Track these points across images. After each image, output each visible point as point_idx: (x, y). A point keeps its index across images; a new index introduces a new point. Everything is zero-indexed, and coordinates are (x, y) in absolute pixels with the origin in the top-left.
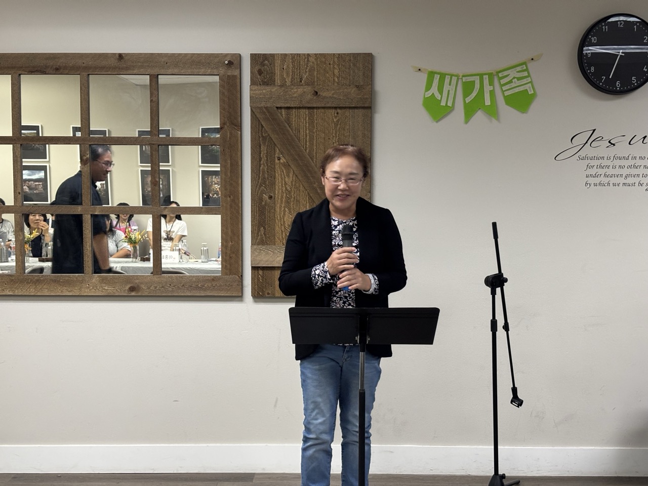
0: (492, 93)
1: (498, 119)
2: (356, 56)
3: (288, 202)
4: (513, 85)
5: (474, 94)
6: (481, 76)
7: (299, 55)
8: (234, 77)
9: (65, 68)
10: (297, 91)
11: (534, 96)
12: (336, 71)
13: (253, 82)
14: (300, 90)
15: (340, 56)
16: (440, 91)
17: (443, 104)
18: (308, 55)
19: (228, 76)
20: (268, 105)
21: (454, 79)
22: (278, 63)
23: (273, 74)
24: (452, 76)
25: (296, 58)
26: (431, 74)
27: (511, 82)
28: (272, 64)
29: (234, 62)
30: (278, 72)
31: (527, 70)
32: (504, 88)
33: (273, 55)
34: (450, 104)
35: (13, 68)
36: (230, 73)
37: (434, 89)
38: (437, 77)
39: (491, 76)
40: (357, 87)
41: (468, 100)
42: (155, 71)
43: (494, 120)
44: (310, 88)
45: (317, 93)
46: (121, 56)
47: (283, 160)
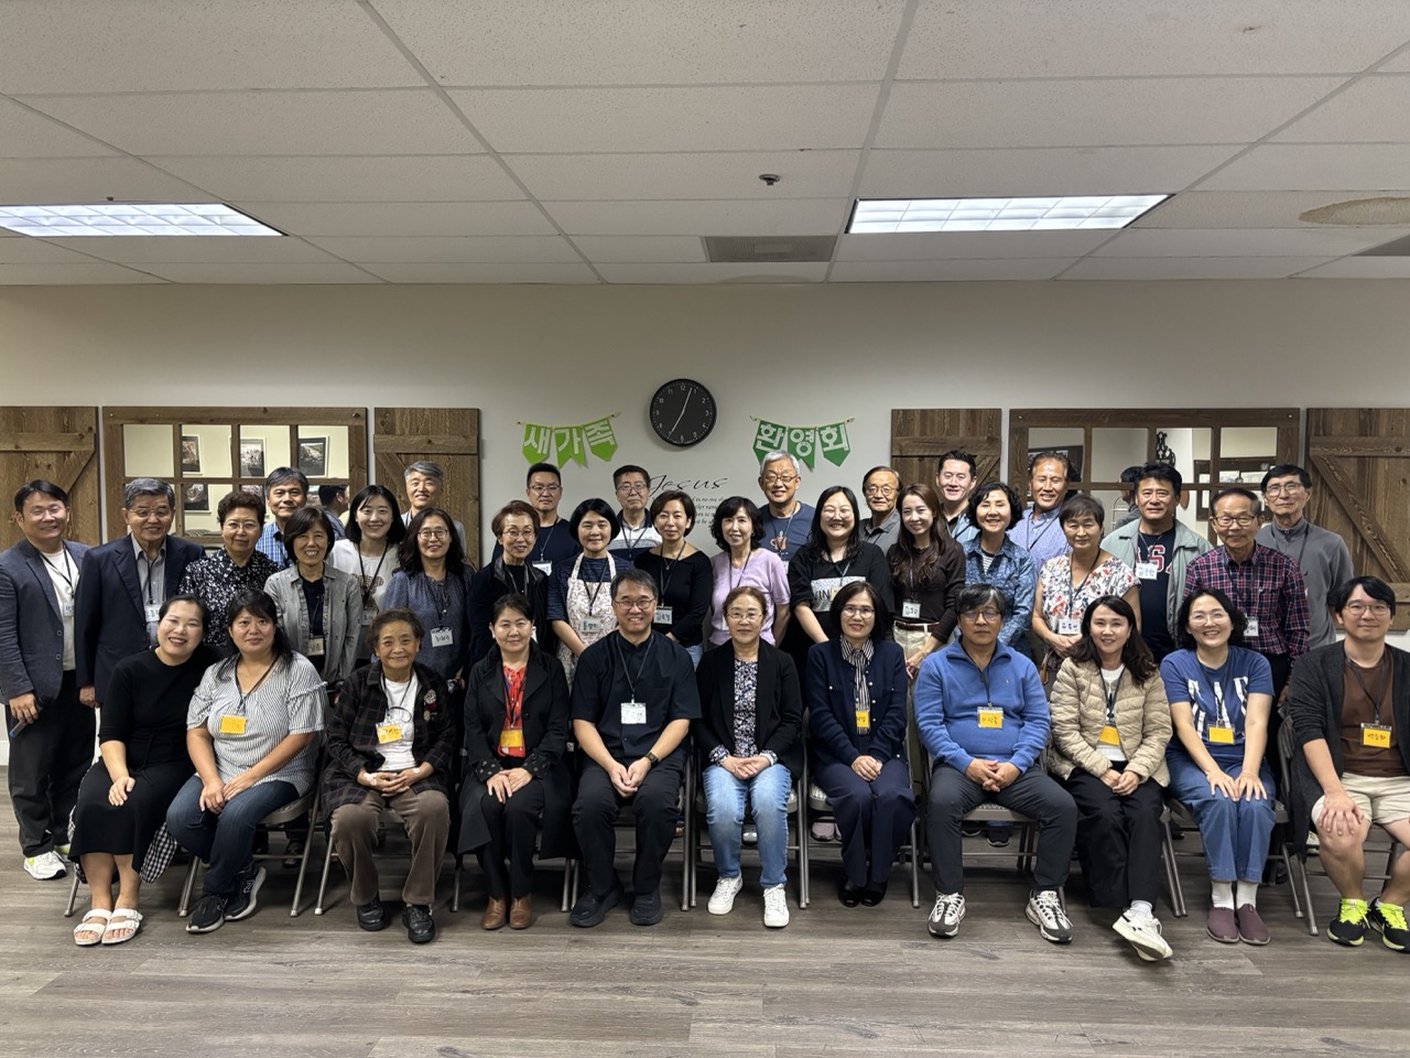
0: (581, 444)
1: (586, 465)
2: (464, 410)
4: (598, 437)
5: (565, 444)
6: (571, 429)
7: (416, 409)
8: (361, 427)
9: (219, 419)
10: (414, 440)
11: (616, 446)
12: (448, 424)
13: (376, 432)
14: (417, 439)
15: (451, 410)
16: (537, 441)
17: (539, 452)
18: (424, 409)
19: (356, 427)
20: (389, 451)
21: (548, 431)
22: (398, 416)
23: (393, 425)
24: (546, 428)
25: (414, 413)
26: (529, 427)
27: (595, 434)
28: (393, 416)
29: (361, 414)
30: (398, 423)
31: (608, 425)
32: (590, 440)
33: (394, 409)
34: (545, 452)
35: (174, 419)
36: (357, 424)
37: (532, 440)
38: (534, 429)
39: (580, 430)
40: (464, 437)
41: (560, 449)
42: (294, 423)
43: (584, 468)
44: (424, 437)
45: (430, 441)
46: (265, 409)
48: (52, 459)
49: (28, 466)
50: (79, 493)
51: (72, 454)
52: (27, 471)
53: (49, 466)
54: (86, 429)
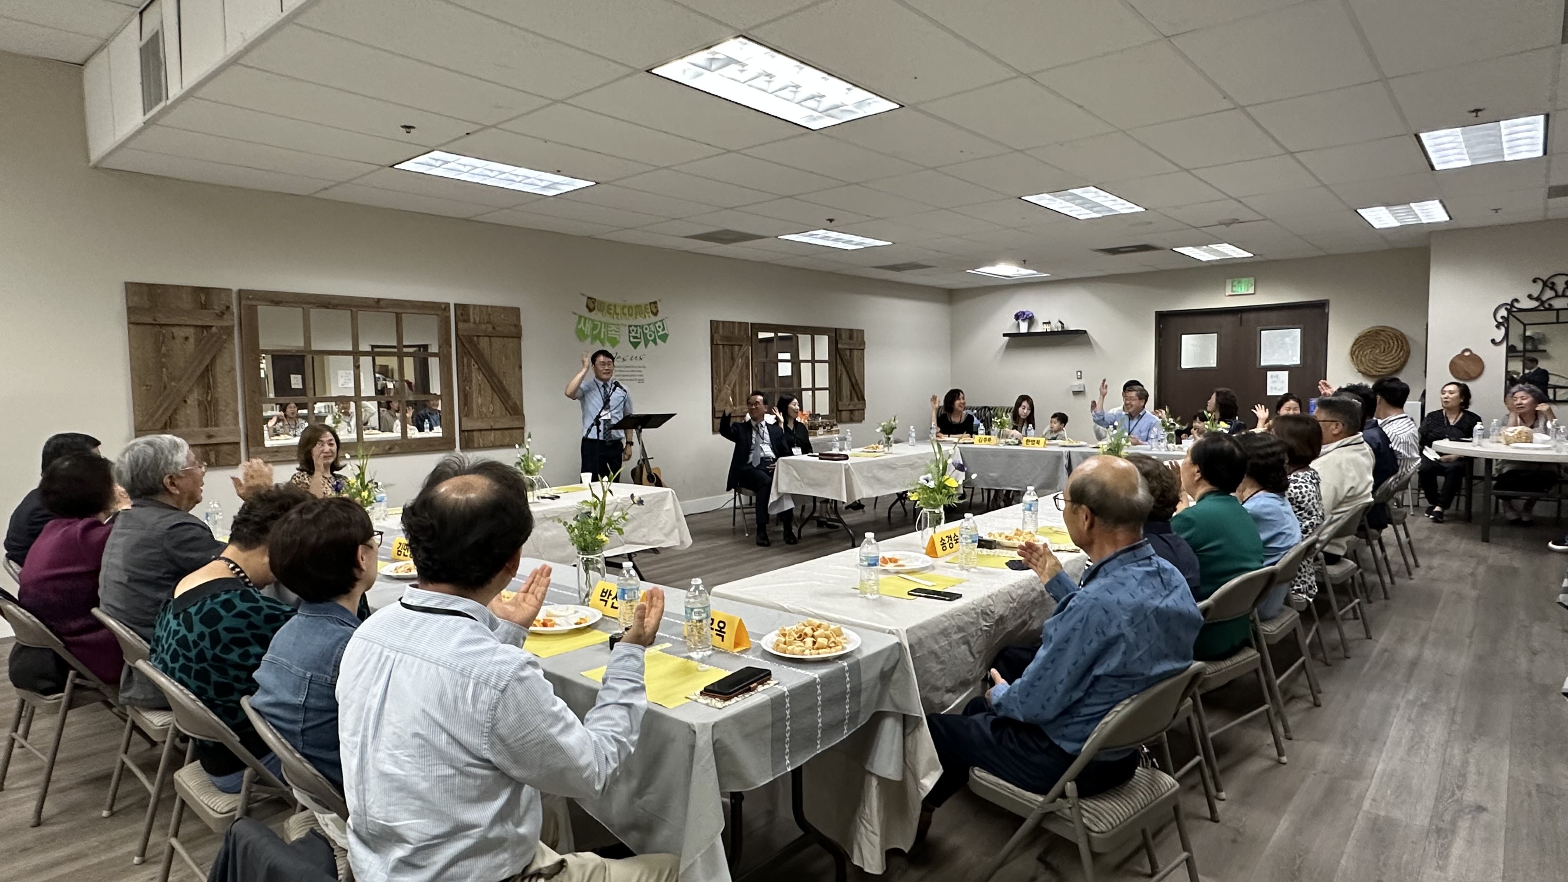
2: (511, 308)
3: (480, 391)
7: (483, 306)
8: (446, 316)
9: (341, 305)
10: (483, 327)
12: (503, 317)
13: (457, 320)
14: (485, 326)
15: (504, 308)
18: (488, 307)
20: (468, 335)
22: (469, 309)
23: (466, 315)
25: (481, 308)
28: (466, 310)
29: (445, 307)
30: (470, 314)
33: (466, 304)
35: (305, 303)
36: (442, 313)
40: (513, 325)
42: (399, 311)
44: (490, 326)
45: (493, 328)
46: (378, 300)
47: (476, 366)
48: (189, 332)
49: (164, 336)
50: (218, 361)
51: (214, 329)
52: (163, 342)
53: (187, 338)
54: (224, 308)
